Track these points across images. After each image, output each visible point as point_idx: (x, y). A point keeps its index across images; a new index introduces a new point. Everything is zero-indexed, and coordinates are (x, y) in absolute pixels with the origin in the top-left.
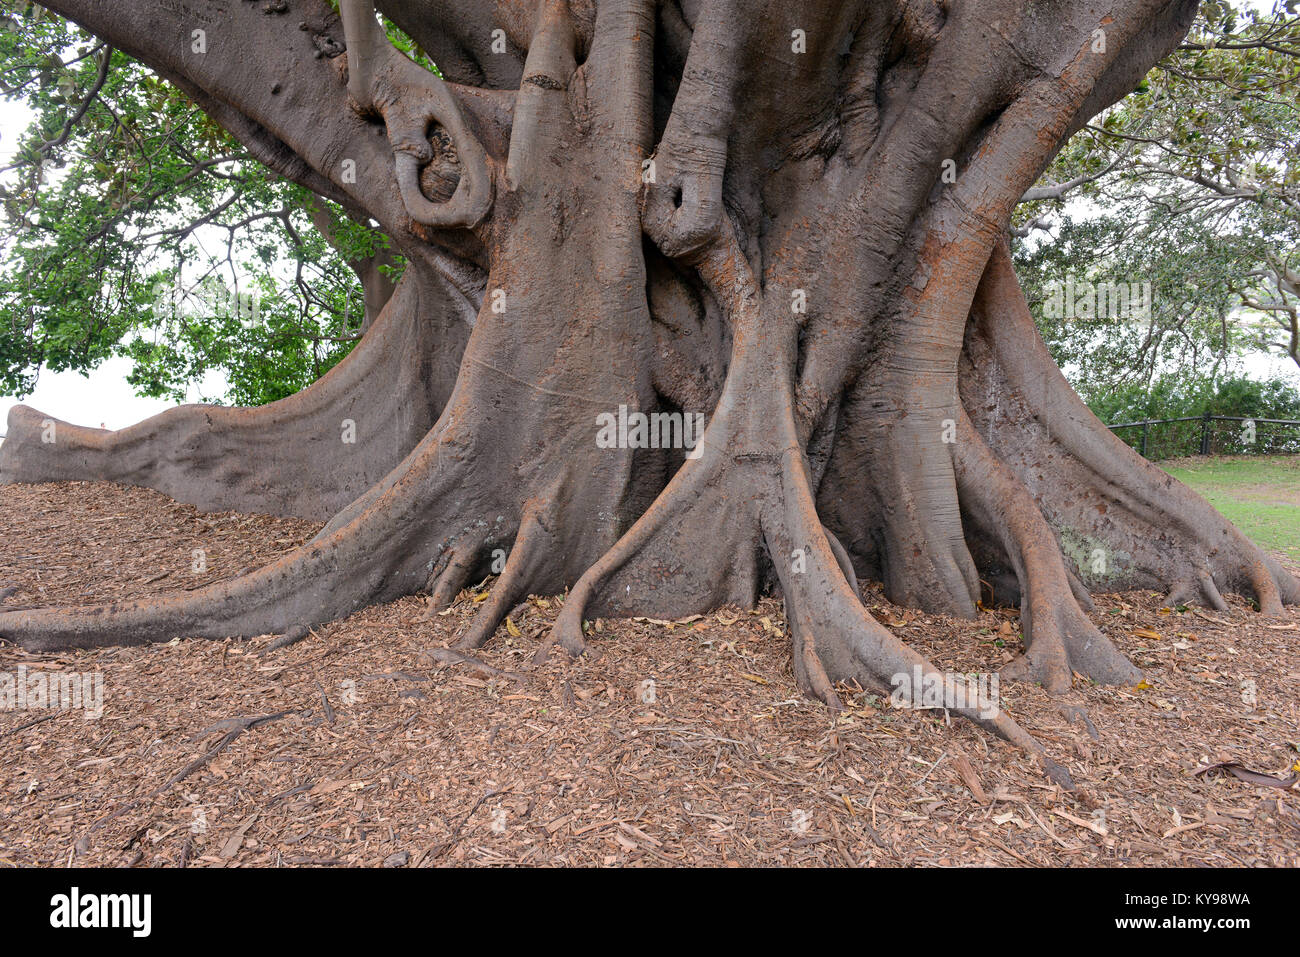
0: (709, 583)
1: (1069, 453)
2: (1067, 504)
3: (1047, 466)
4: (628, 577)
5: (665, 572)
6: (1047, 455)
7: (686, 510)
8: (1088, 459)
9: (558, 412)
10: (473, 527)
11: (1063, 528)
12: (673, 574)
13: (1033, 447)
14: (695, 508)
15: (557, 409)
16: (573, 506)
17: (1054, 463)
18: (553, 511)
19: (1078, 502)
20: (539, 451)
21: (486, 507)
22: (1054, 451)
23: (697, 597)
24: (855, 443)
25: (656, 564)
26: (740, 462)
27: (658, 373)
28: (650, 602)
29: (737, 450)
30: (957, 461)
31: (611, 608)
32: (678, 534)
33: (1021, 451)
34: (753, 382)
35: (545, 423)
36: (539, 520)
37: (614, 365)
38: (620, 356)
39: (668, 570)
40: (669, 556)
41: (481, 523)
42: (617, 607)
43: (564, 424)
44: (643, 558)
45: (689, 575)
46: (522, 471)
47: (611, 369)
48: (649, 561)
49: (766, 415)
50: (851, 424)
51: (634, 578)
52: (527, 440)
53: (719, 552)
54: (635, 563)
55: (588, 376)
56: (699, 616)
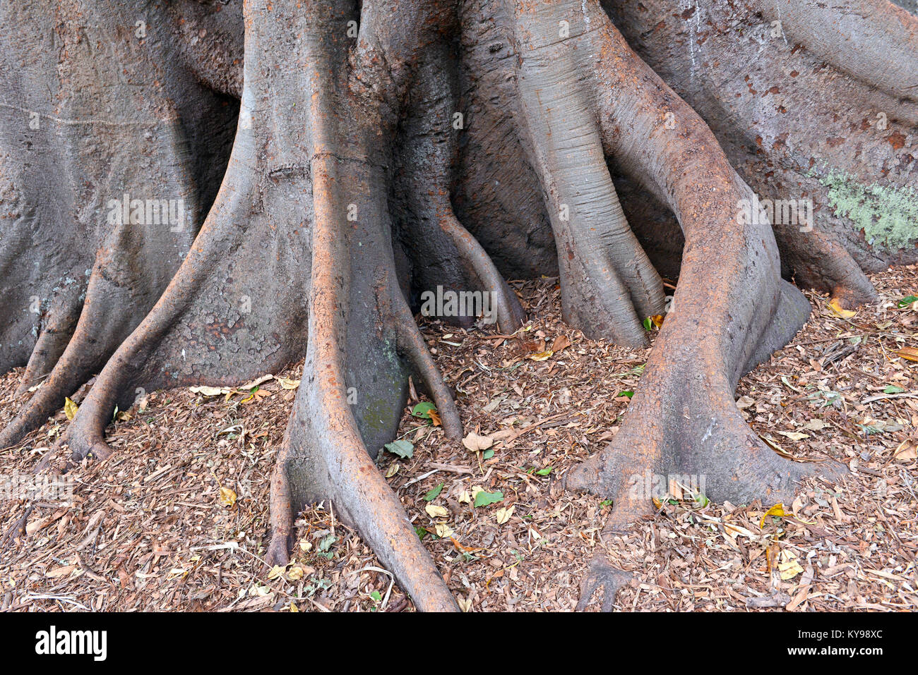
0: (276, 336)
1: (822, 64)
2: (831, 142)
3: (790, 89)
4: (181, 340)
5: (222, 329)
6: (787, 72)
7: (233, 250)
8: (855, 68)
9: (89, 144)
10: (62, 286)
11: (830, 179)
12: (234, 329)
13: (763, 62)
14: (245, 245)
15: (87, 140)
16: (147, 250)
17: (801, 81)
18: (120, 262)
19: (850, 138)
20: (89, 194)
21: (69, 262)
22: (798, 64)
23: (264, 354)
24: (490, 107)
25: (210, 320)
26: (276, 180)
27: (196, 67)
28: (212, 366)
29: (271, 164)
30: (604, 118)
31: (169, 377)
32: (230, 281)
33: (743, 74)
34: (270, 65)
35: (84, 159)
36: (105, 275)
37: (126, 72)
38: (128, 58)
39: (226, 326)
40: (224, 308)
41: (69, 281)
42: (175, 375)
43: (104, 156)
44: (193, 316)
45: (252, 328)
46: (82, 219)
47: (124, 79)
48: (201, 317)
49: (293, 108)
50: (476, 80)
51: (188, 340)
52: (70, 181)
53: (282, 297)
54: (185, 322)
55: (101, 94)
56: (269, 377)
